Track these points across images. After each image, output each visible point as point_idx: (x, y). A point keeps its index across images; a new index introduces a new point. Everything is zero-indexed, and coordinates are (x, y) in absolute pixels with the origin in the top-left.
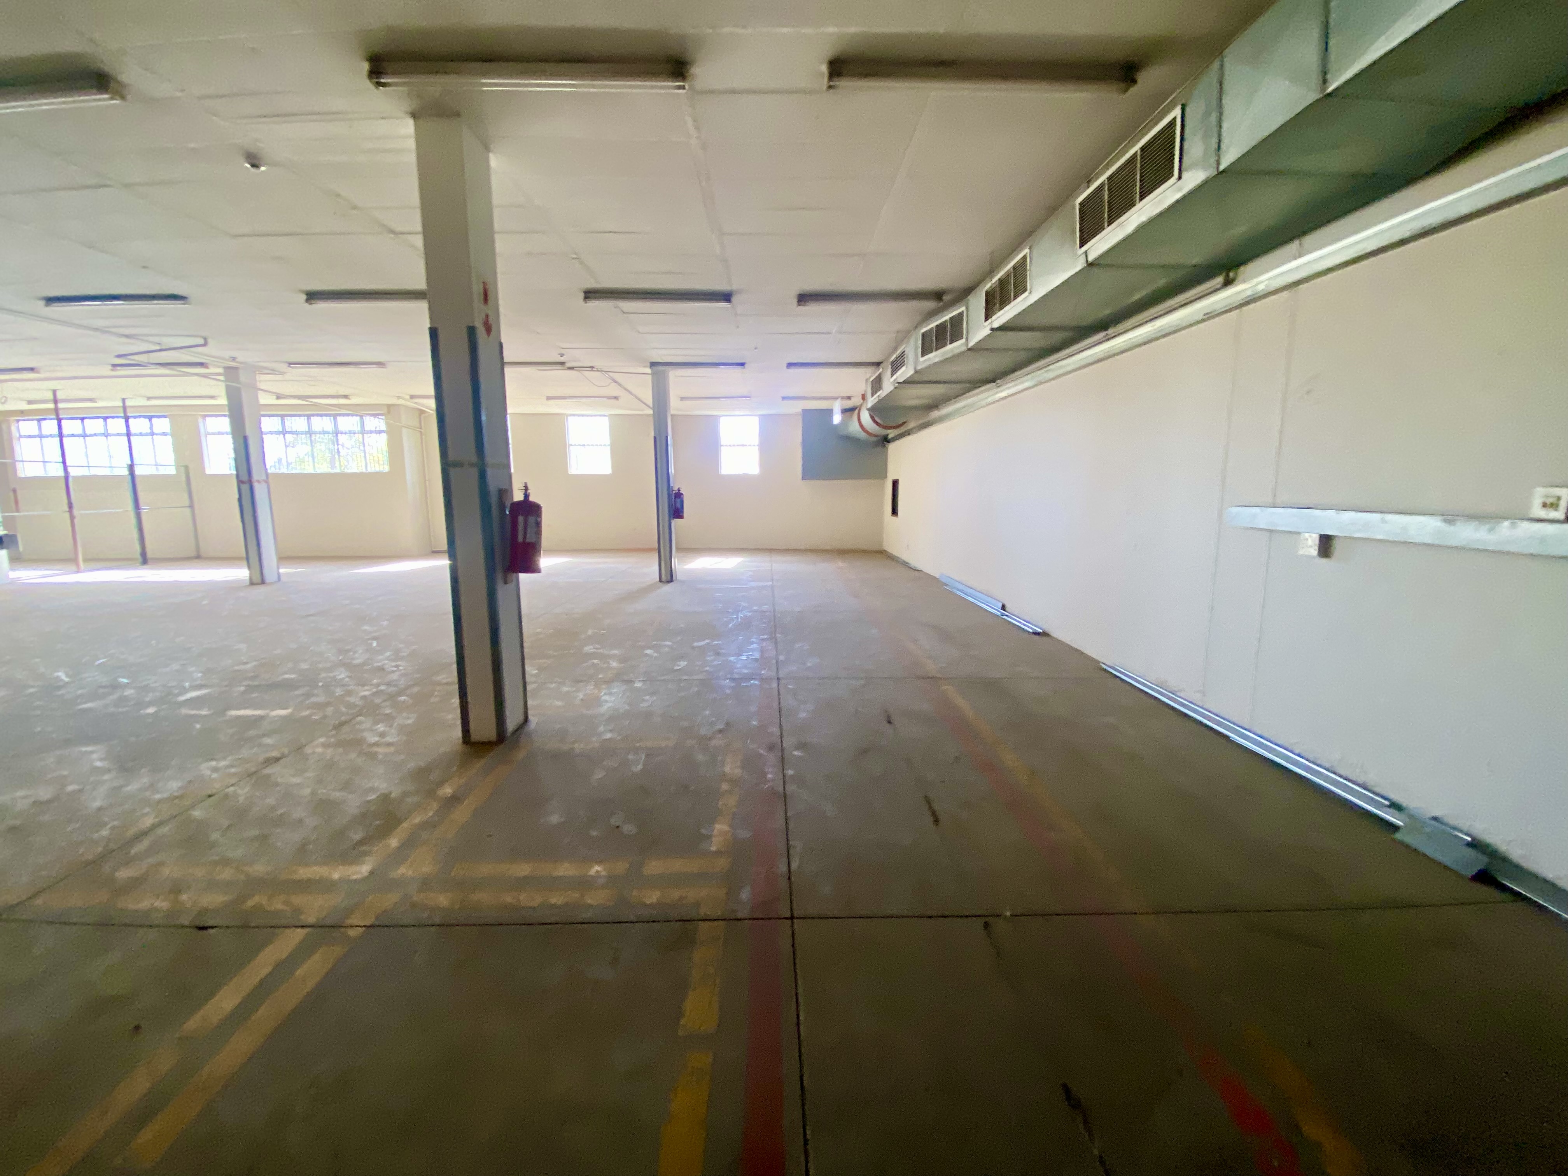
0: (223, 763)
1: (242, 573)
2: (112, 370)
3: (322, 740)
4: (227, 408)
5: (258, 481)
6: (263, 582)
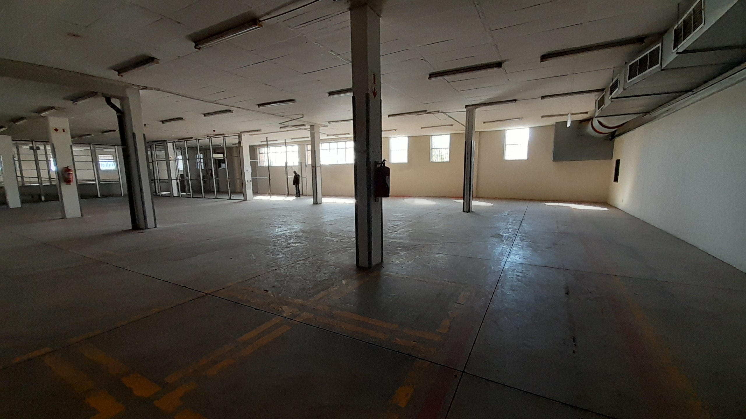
1: (311, 201)
2: (280, 129)
4: (310, 141)
5: (318, 168)
6: (317, 204)
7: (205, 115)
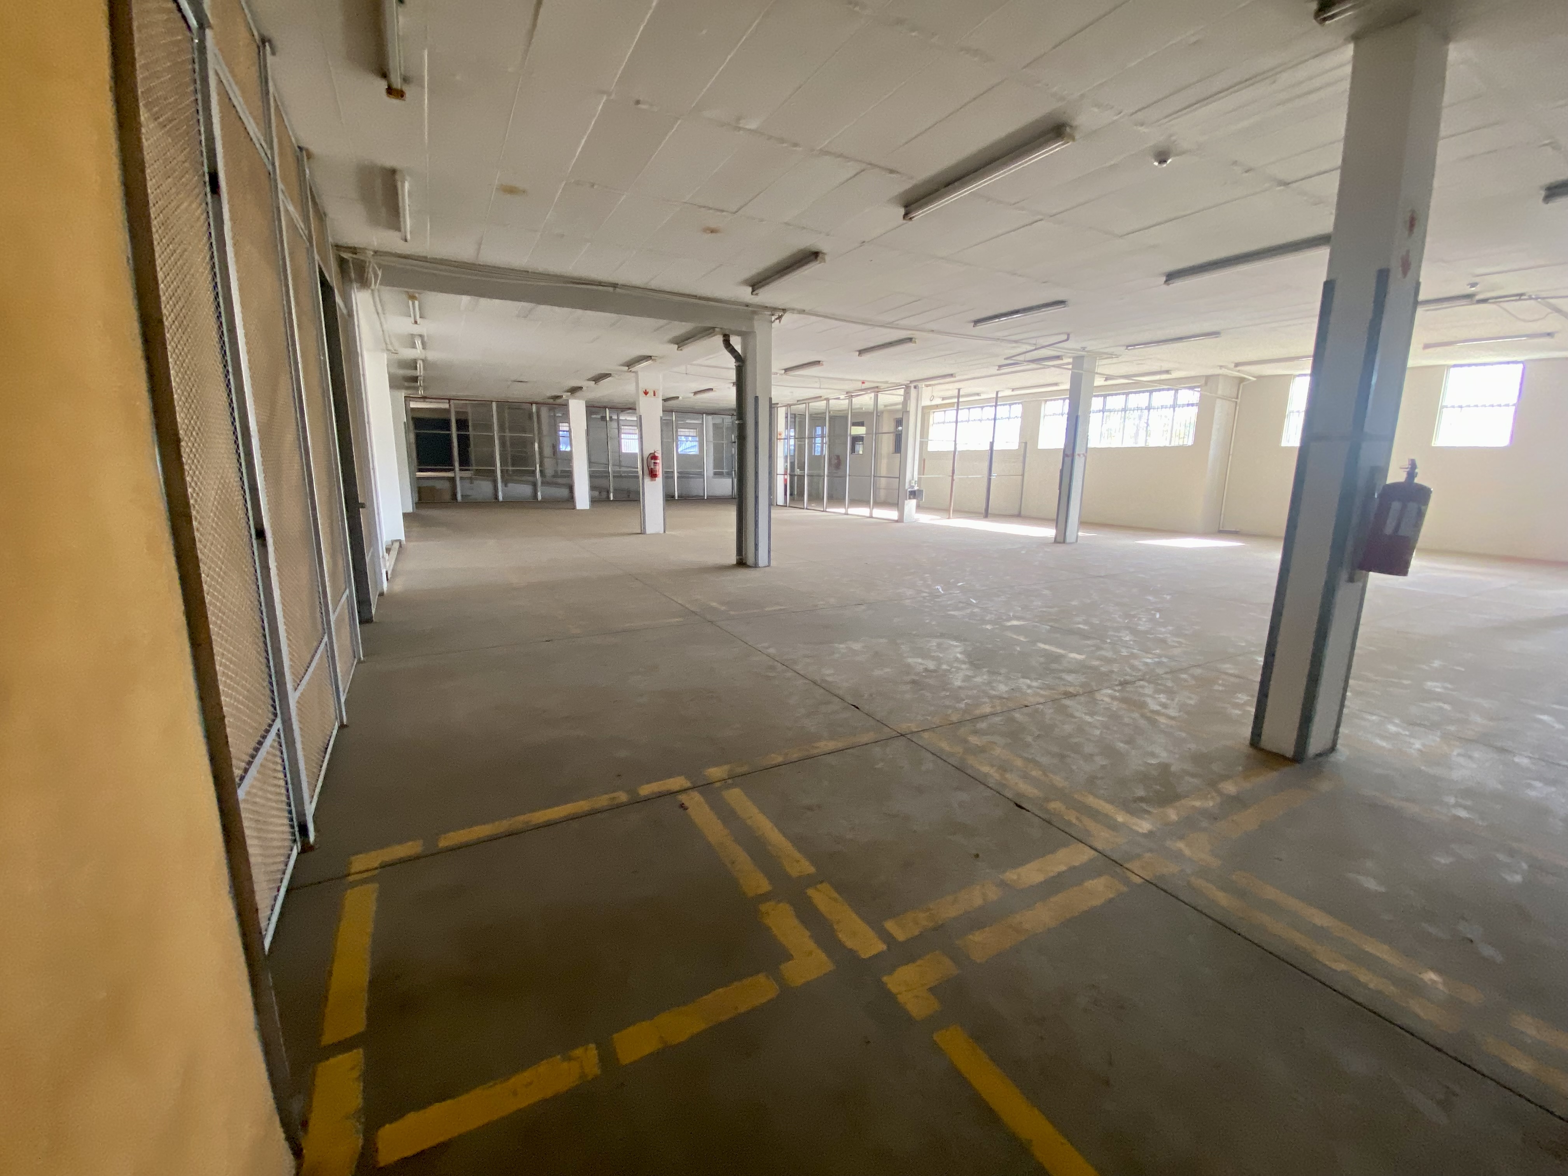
0: (1035, 684)
1: (1049, 532)
2: (998, 370)
3: (1109, 691)
4: (1069, 392)
5: (1079, 455)
6: (1064, 542)
7: (861, 352)
